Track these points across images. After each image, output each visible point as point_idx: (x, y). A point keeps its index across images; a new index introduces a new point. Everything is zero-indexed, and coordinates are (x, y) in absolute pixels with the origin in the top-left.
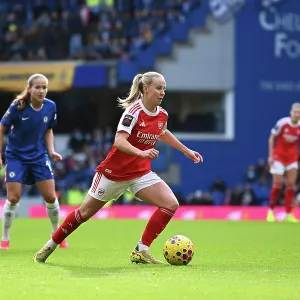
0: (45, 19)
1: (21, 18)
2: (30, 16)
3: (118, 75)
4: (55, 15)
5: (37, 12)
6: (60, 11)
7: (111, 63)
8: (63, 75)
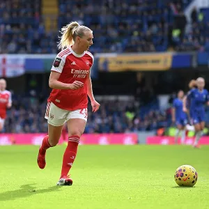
0: (154, 28)
1: (140, 28)
2: (146, 26)
3: (197, 61)
4: (160, 25)
5: (150, 24)
6: (163, 23)
7: (193, 53)
8: (166, 61)
